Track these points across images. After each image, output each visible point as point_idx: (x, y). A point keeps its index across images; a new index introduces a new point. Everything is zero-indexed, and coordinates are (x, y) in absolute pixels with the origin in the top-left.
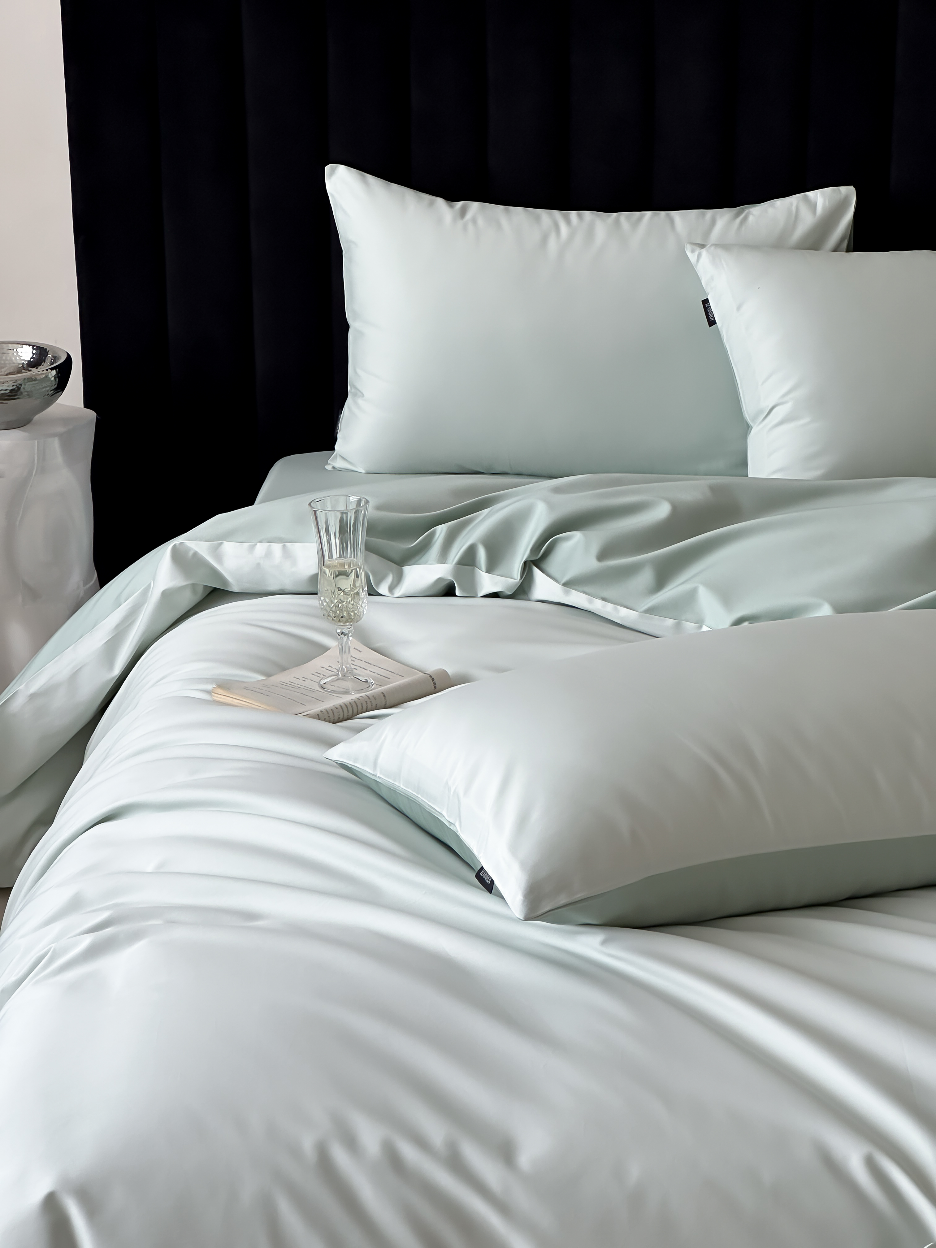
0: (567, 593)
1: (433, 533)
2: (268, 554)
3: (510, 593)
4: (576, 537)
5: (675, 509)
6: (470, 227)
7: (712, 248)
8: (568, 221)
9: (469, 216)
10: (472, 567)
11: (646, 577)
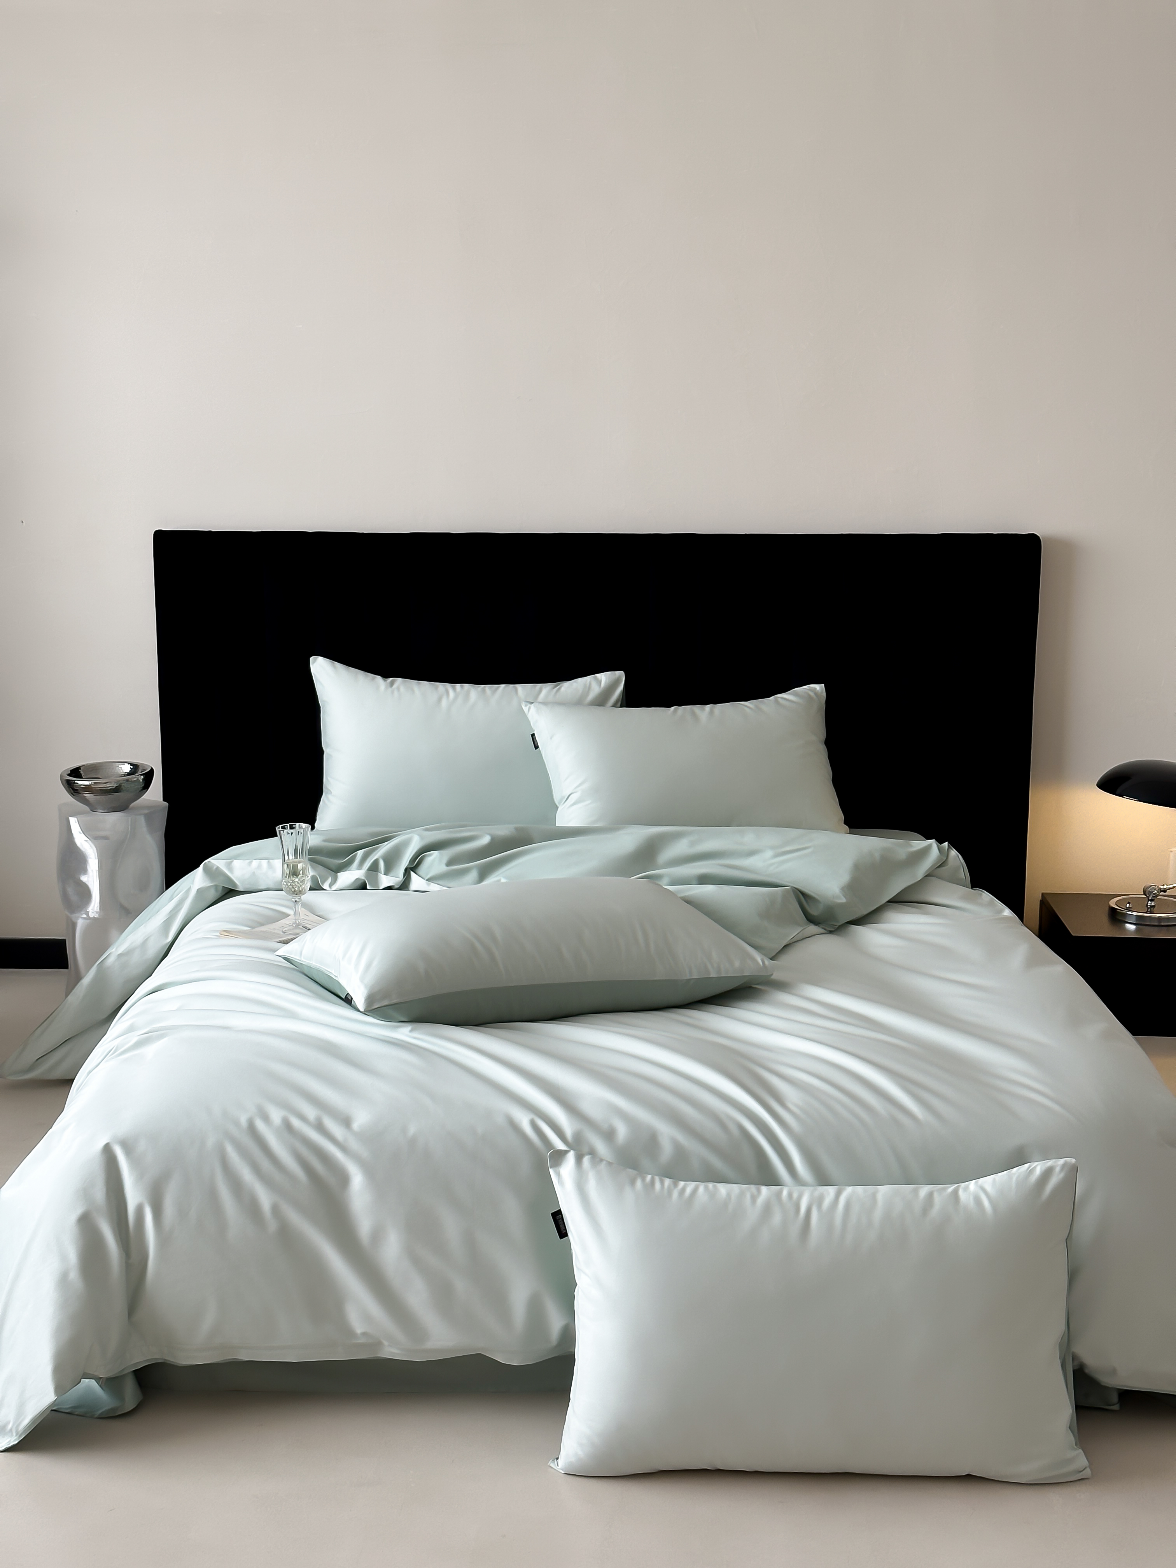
0: (428, 885)
1: (356, 854)
2: (259, 866)
3: (397, 887)
4: (435, 854)
5: (493, 839)
6: (396, 692)
7: (537, 704)
8: (454, 689)
9: (395, 686)
10: (376, 872)
11: (474, 875)
